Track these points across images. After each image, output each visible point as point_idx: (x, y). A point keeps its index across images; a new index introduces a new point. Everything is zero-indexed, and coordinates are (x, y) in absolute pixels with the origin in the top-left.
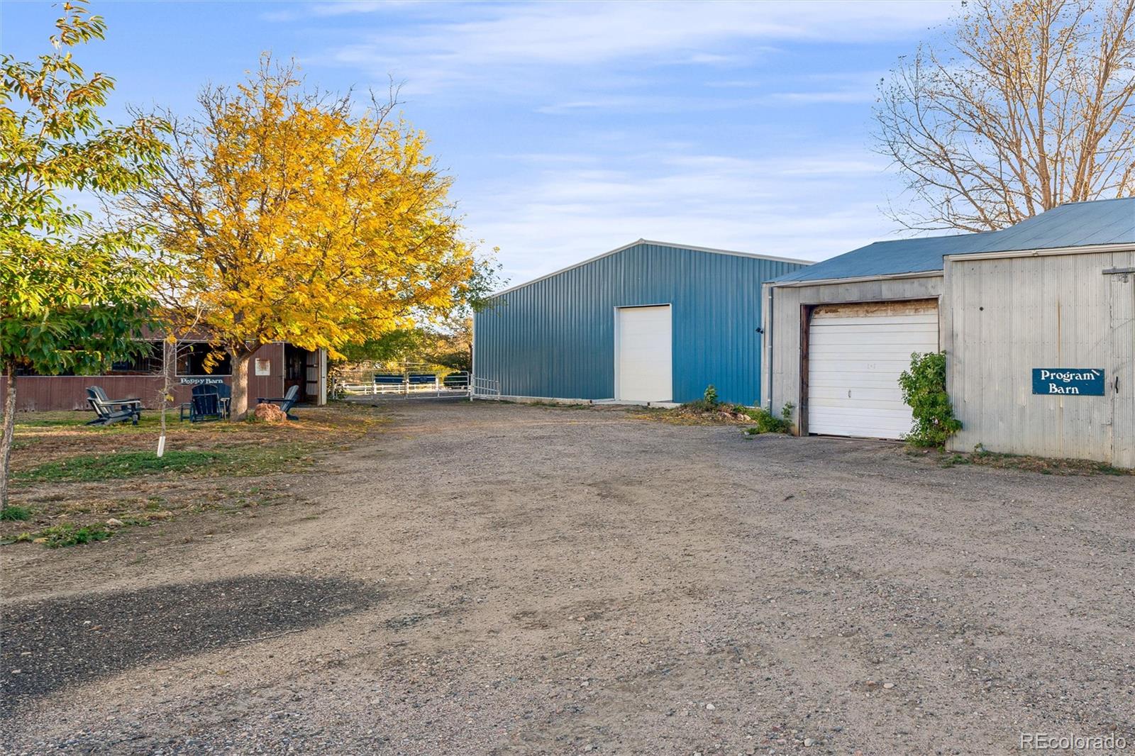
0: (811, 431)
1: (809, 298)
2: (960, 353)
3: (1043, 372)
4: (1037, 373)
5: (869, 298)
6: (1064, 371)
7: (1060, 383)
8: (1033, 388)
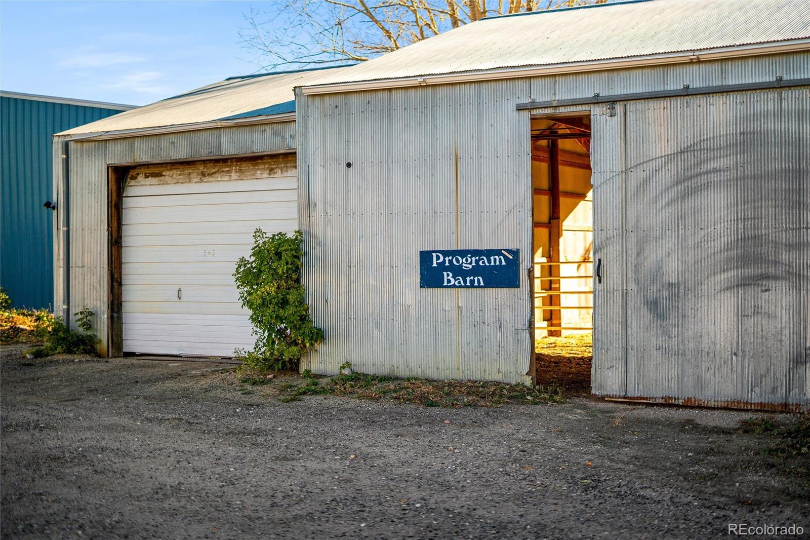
0: (125, 350)
1: (119, 156)
2: (318, 229)
3: (434, 255)
4: (425, 256)
5: (204, 154)
6: (463, 253)
7: (458, 271)
8: (421, 279)
